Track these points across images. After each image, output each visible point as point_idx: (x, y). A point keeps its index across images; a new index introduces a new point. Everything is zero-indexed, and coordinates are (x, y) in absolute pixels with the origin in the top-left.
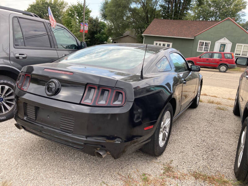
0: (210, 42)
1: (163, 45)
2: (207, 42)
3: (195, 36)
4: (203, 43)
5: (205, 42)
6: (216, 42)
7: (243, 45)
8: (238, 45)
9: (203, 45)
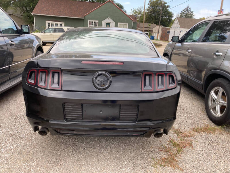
0: (98, 21)
1: (56, 25)
2: (95, 21)
3: (84, 16)
4: (92, 23)
5: (93, 21)
6: (103, 21)
7: (123, 24)
8: (119, 24)
9: (92, 24)
